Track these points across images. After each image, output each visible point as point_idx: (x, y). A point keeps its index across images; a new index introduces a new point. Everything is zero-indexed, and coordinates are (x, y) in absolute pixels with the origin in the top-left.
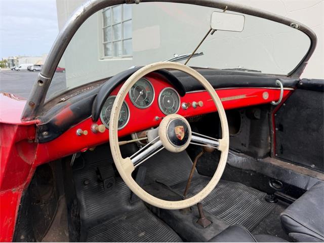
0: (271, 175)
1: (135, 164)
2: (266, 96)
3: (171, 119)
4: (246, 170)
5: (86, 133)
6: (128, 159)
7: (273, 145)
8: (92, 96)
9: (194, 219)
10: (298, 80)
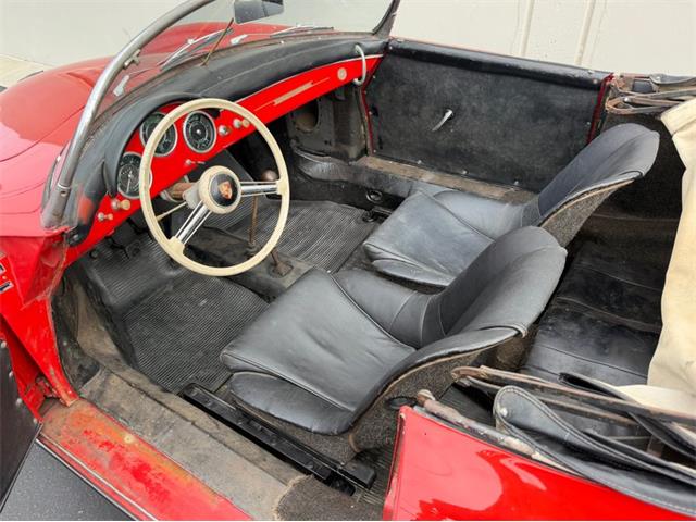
0: (368, 185)
1: (183, 240)
2: (342, 75)
3: (211, 177)
4: (336, 181)
5: (110, 217)
6: (173, 238)
7: (368, 137)
8: (99, 166)
9: (269, 267)
10: (386, 40)
